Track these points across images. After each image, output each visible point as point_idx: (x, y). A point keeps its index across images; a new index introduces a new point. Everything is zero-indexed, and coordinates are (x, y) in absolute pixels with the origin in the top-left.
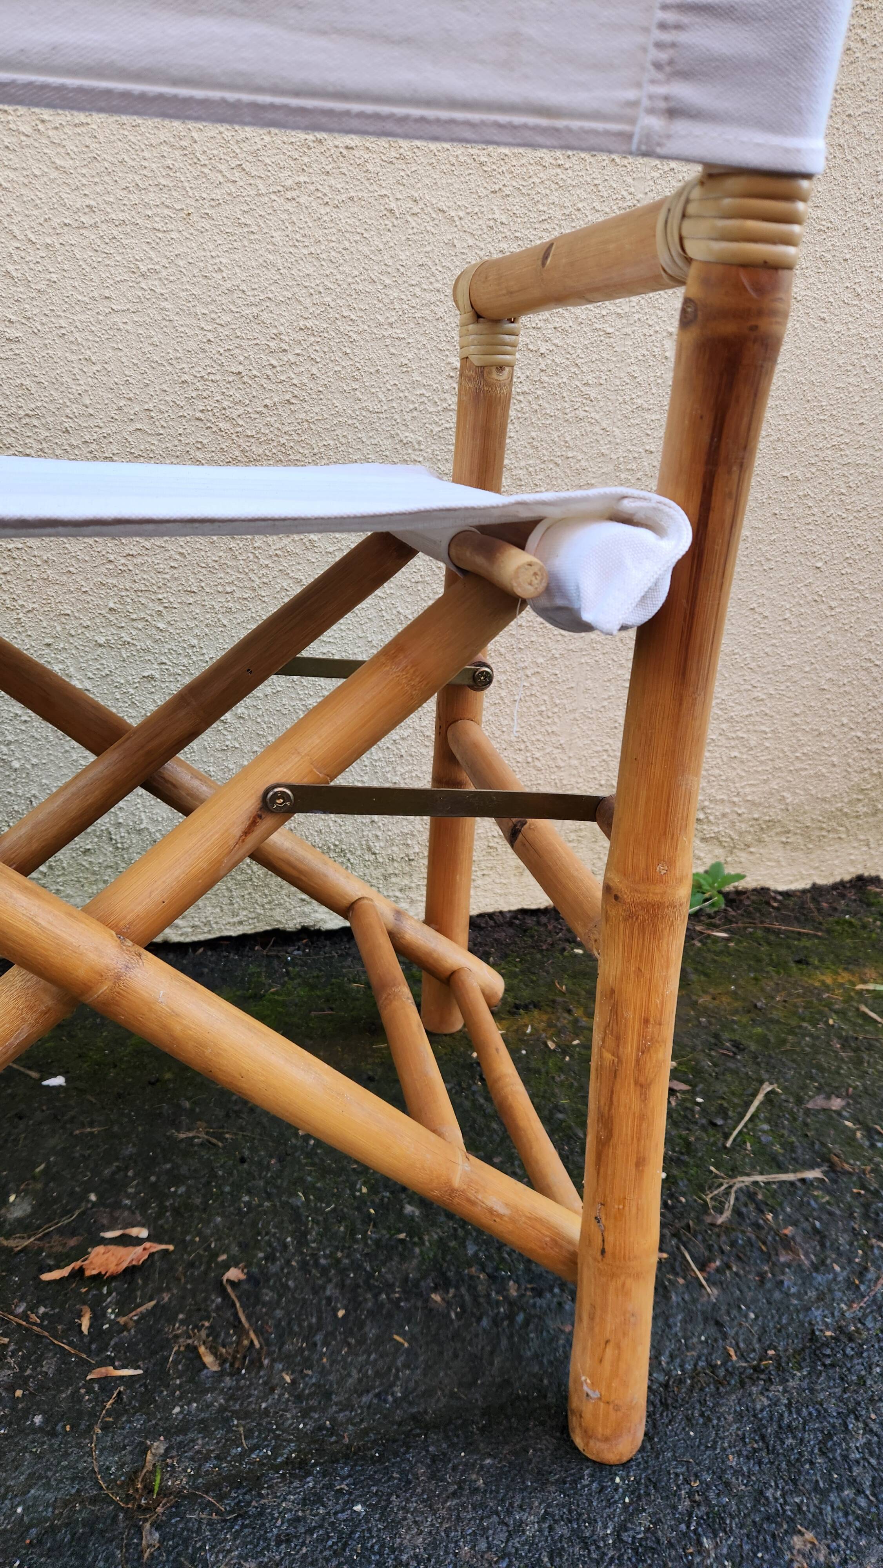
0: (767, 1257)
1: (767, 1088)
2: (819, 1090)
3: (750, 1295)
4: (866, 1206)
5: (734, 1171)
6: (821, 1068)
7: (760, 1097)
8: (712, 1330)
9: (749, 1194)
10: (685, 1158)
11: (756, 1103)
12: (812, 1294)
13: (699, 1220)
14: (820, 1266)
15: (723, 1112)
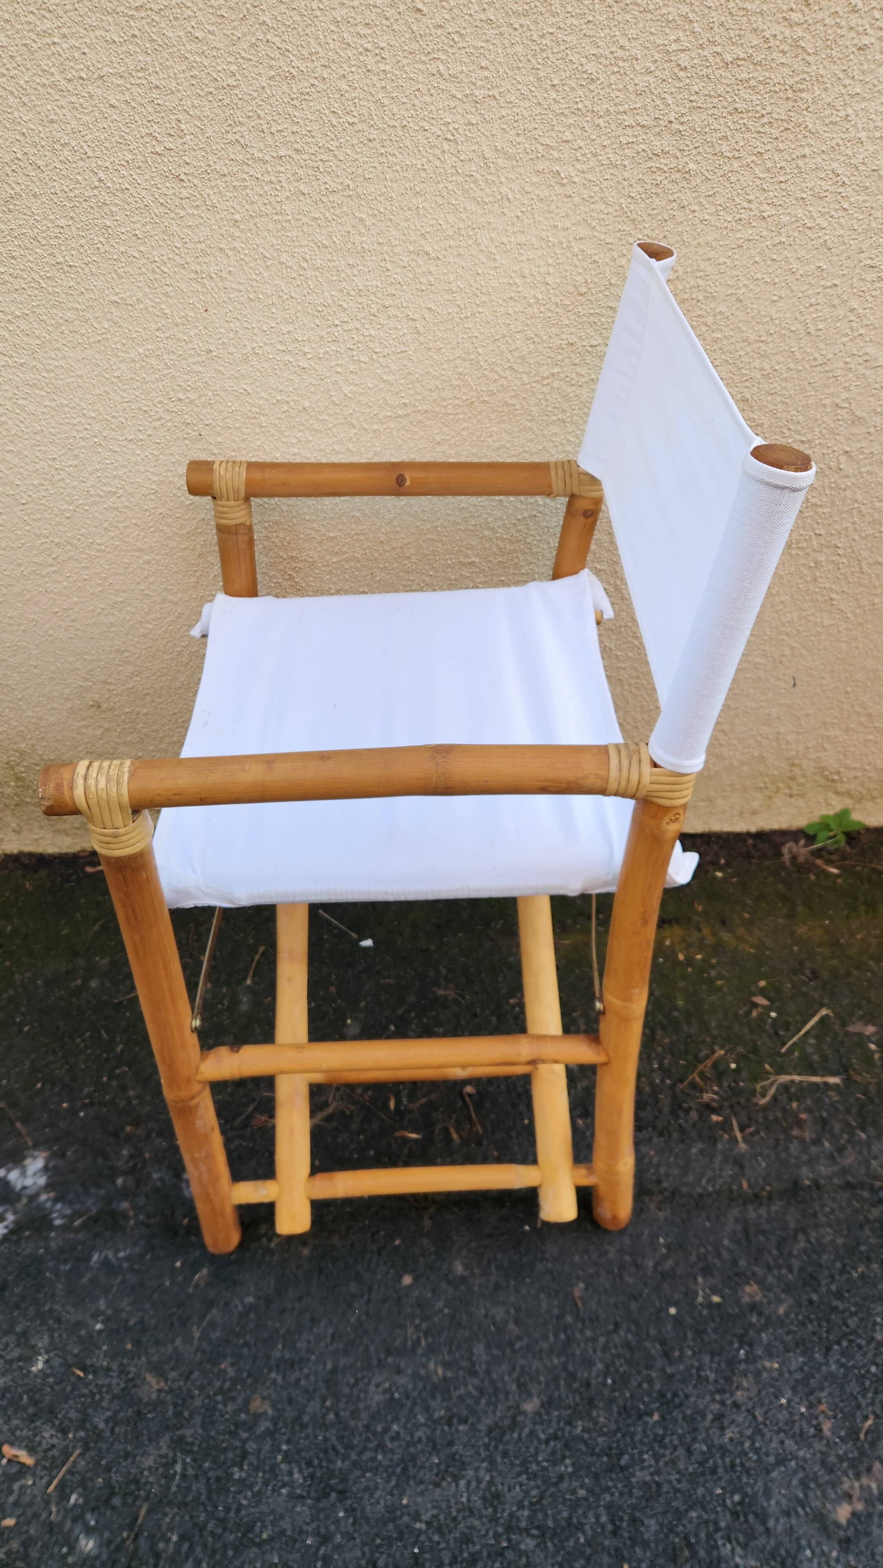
0: (785, 1131)
1: (824, 1012)
2: (861, 1018)
3: (766, 1152)
4: (862, 1107)
5: (781, 1071)
6: (869, 1001)
7: (816, 1019)
8: (737, 1170)
9: (785, 1088)
10: (751, 1056)
11: (812, 1023)
12: (805, 1157)
13: (748, 1100)
14: (817, 1142)
15: (787, 1026)
